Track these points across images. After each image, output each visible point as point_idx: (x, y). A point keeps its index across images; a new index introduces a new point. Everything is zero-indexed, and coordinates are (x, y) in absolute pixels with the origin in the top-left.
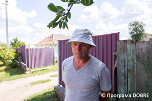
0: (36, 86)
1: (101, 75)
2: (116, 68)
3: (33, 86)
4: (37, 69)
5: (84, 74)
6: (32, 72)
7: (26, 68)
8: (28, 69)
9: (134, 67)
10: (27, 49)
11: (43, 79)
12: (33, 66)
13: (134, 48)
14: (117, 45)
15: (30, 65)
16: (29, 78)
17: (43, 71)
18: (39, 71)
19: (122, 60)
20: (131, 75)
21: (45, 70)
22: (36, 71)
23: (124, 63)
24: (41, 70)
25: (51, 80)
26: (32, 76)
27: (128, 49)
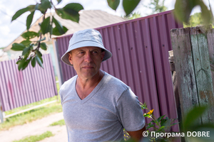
1: (121, 104)
2: (177, 90)
4: (18, 111)
5: (93, 105)
6: (8, 120)
9: (208, 84)
11: (34, 134)
12: (6, 105)
13: (205, 44)
14: (172, 40)
17: (32, 113)
18: (21, 114)
19: (185, 72)
20: (206, 101)
21: (37, 110)
22: (15, 116)
23: (189, 78)
24: (26, 113)
25: (53, 133)
26: (8, 130)
27: (193, 48)
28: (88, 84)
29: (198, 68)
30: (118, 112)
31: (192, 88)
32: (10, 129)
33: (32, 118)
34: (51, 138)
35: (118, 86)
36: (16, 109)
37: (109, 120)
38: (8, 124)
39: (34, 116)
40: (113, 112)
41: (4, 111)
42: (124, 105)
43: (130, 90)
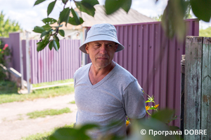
0: (39, 119)
3: (33, 120)
4: (44, 85)
6: (34, 92)
7: (20, 82)
8: (24, 83)
10: (24, 42)
11: (55, 108)
12: (35, 79)
15: (29, 76)
16: (26, 103)
17: (57, 90)
18: (46, 89)
19: (193, 76)
20: (207, 105)
21: (60, 87)
22: (41, 90)
23: (196, 82)
24: (50, 88)
25: (71, 110)
26: (32, 100)
27: (204, 56)
28: (100, 72)
29: (205, 74)
30: (124, 101)
31: (197, 91)
32: (34, 100)
33: (55, 94)
34: (68, 114)
35: (126, 77)
36: (43, 83)
37: (114, 106)
38: (34, 95)
39: (57, 92)
40: (119, 99)
41: (32, 83)
42: (129, 94)
43: (137, 82)
